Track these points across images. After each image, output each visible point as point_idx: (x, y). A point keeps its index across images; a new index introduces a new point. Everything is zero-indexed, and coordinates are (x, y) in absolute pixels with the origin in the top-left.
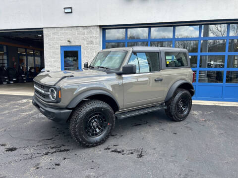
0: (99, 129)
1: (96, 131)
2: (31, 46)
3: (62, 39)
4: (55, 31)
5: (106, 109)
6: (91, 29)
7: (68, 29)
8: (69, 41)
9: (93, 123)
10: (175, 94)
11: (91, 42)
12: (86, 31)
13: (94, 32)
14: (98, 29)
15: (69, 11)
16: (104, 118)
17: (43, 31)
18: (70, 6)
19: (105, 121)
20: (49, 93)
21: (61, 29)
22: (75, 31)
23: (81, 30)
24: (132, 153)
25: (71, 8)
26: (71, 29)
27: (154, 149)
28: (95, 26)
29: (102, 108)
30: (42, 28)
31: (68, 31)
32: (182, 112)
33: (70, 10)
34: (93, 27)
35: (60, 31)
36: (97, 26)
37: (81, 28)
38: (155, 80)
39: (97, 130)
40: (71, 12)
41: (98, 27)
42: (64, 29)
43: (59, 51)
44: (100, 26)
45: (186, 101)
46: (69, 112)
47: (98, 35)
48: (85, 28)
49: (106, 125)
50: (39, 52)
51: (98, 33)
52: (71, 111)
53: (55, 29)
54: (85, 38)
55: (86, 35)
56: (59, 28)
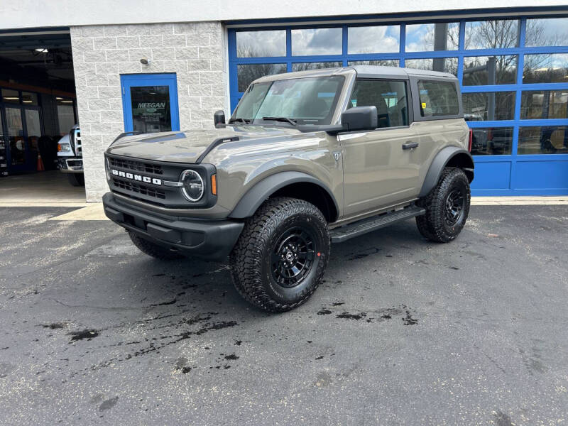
0: (299, 267)
1: (292, 273)
2: (11, 81)
3: (123, 56)
4: (104, 34)
5: (314, 218)
6: (201, 29)
7: (140, 28)
8: (144, 62)
9: (285, 254)
10: (441, 179)
11: (203, 64)
12: (187, 34)
13: (210, 36)
14: (219, 29)
16: (309, 239)
17: (68, 36)
19: (311, 247)
20: (180, 184)
21: (121, 29)
22: (156, 33)
23: (174, 31)
24: (388, 317)
26: (146, 27)
27: (431, 304)
28: (207, 22)
29: (306, 216)
30: (67, 28)
31: (140, 35)
32: (452, 219)
34: (206, 25)
35: (117, 36)
36: (217, 22)
37: (174, 28)
38: (404, 148)
39: (295, 268)
41: (220, 25)
42: (126, 29)
43: (118, 86)
44: (224, 23)
45: (460, 195)
46: (235, 229)
47: (219, 46)
48: (184, 26)
49: (313, 255)
50: (34, 96)
51: (218, 39)
52: (243, 225)
53: (104, 29)
54: (185, 52)
55: (188, 44)
56: (116, 28)
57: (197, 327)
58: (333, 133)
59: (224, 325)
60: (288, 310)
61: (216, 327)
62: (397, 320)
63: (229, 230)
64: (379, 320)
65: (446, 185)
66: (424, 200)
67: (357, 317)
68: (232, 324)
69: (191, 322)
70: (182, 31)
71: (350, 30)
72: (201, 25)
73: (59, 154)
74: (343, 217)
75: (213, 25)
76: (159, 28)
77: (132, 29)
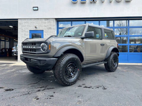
0: (73, 73)
1: (71, 75)
2: (3, 35)
3: (31, 26)
4: (26, 21)
5: (77, 60)
6: (50, 20)
7: (35, 20)
8: (36, 27)
9: (69, 69)
10: (111, 54)
11: (50, 28)
12: (47, 21)
13: (52, 22)
14: (55, 20)
15: (36, 9)
16: (76, 65)
17: (17, 21)
18: (37, 6)
19: (76, 68)
21: (31, 20)
22: (39, 21)
23: (44, 20)
24: (98, 88)
25: (37, 7)
26: (37, 19)
27: (110, 85)
29: (75, 58)
30: (17, 19)
31: (35, 21)
34: (51, 19)
35: (30, 21)
36: (54, 18)
38: (101, 45)
39: (71, 73)
40: (38, 10)
41: (55, 19)
42: (32, 20)
43: (29, 33)
44: (56, 19)
45: (116, 59)
46: (56, 60)
47: (54, 24)
48: (46, 19)
49: (77, 70)
50: (8, 39)
51: (54, 23)
52: (57, 59)
53: (26, 19)
54: (46, 25)
55: (47, 23)
56: (29, 19)
57: (43, 89)
58: (83, 38)
59: (50, 88)
60: (69, 85)
61: (48, 89)
62: (101, 89)
63: (53, 60)
64: (96, 88)
65: (112, 56)
66: (106, 60)
67: (89, 88)
68: (53, 88)
69: (41, 88)
70: (46, 20)
71: (87, 22)
73: (12, 51)
74: (85, 61)
75: (53, 19)
76: (40, 20)
77: (33, 20)
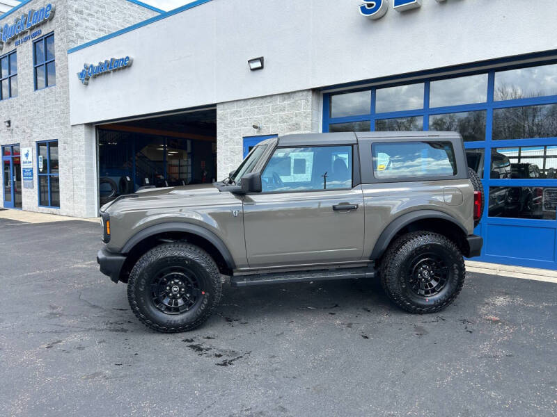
0: (185, 300)
1: (176, 303)
3: (245, 123)
4: (235, 107)
6: (297, 97)
7: (257, 101)
9: (170, 287)
11: (297, 127)
12: (287, 103)
13: (303, 102)
14: (310, 97)
17: (215, 111)
18: (257, 57)
19: (196, 286)
21: (245, 103)
22: (268, 105)
23: (278, 101)
25: (261, 60)
26: (260, 100)
28: (304, 91)
30: (215, 105)
31: (256, 106)
33: (258, 64)
34: (301, 94)
35: (243, 108)
36: (308, 90)
37: (278, 98)
38: (335, 209)
39: (180, 301)
40: (262, 68)
41: (310, 93)
42: (249, 102)
43: (241, 146)
44: (315, 91)
47: (309, 110)
48: (286, 96)
51: (308, 105)
52: (124, 258)
53: (235, 104)
54: (284, 117)
55: (288, 111)
56: (242, 102)
70: (284, 100)
71: (432, 83)
72: (297, 94)
75: (305, 93)
76: (269, 100)
77: (252, 101)
